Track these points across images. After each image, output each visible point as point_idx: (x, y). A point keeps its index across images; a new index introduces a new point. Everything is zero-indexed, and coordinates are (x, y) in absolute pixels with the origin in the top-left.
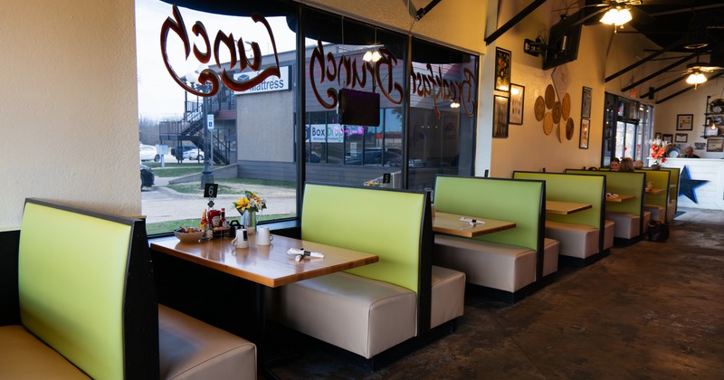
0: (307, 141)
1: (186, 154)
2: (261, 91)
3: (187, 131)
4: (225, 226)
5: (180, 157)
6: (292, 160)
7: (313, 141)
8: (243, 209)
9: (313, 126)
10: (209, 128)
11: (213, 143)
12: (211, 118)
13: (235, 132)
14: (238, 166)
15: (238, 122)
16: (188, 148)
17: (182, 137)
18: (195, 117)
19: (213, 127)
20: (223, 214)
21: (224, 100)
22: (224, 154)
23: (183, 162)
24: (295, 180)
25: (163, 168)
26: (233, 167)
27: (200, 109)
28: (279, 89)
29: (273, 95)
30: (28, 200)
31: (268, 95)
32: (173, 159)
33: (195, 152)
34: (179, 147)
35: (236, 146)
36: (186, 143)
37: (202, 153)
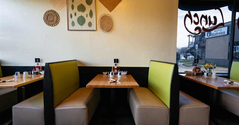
0: (234, 52)
1: (188, 57)
2: (216, 36)
3: (189, 50)
4: (200, 72)
5: (186, 58)
6: (227, 58)
7: (237, 52)
8: (207, 68)
9: (237, 46)
10: (196, 48)
11: (197, 53)
12: (197, 46)
13: (205, 50)
14: (205, 60)
15: (206, 47)
16: (189, 55)
17: (187, 52)
18: (192, 46)
19: (197, 48)
20: (200, 69)
21: (202, 40)
22: (200, 57)
23: (188, 59)
24: (228, 65)
25: (181, 60)
26: (203, 60)
27: (193, 44)
28: (223, 35)
29: (220, 37)
30: (151, 61)
31: (218, 37)
32: (184, 58)
33: (191, 57)
34: (186, 55)
35: (205, 55)
36: (188, 54)
37: (193, 57)
